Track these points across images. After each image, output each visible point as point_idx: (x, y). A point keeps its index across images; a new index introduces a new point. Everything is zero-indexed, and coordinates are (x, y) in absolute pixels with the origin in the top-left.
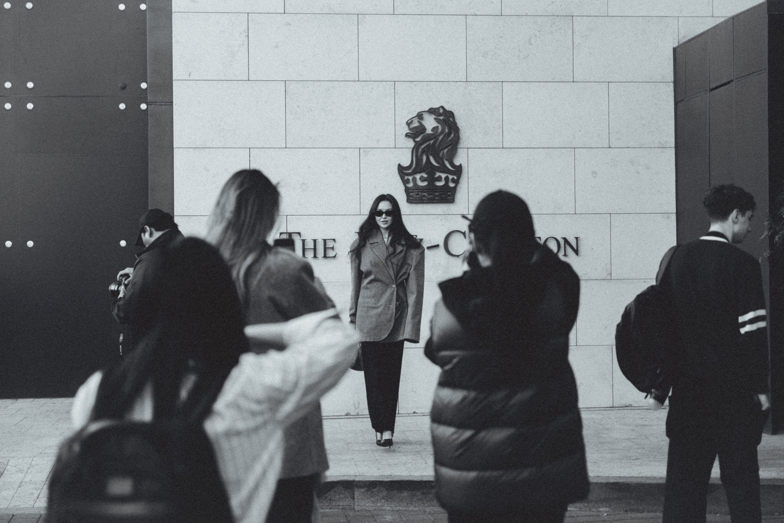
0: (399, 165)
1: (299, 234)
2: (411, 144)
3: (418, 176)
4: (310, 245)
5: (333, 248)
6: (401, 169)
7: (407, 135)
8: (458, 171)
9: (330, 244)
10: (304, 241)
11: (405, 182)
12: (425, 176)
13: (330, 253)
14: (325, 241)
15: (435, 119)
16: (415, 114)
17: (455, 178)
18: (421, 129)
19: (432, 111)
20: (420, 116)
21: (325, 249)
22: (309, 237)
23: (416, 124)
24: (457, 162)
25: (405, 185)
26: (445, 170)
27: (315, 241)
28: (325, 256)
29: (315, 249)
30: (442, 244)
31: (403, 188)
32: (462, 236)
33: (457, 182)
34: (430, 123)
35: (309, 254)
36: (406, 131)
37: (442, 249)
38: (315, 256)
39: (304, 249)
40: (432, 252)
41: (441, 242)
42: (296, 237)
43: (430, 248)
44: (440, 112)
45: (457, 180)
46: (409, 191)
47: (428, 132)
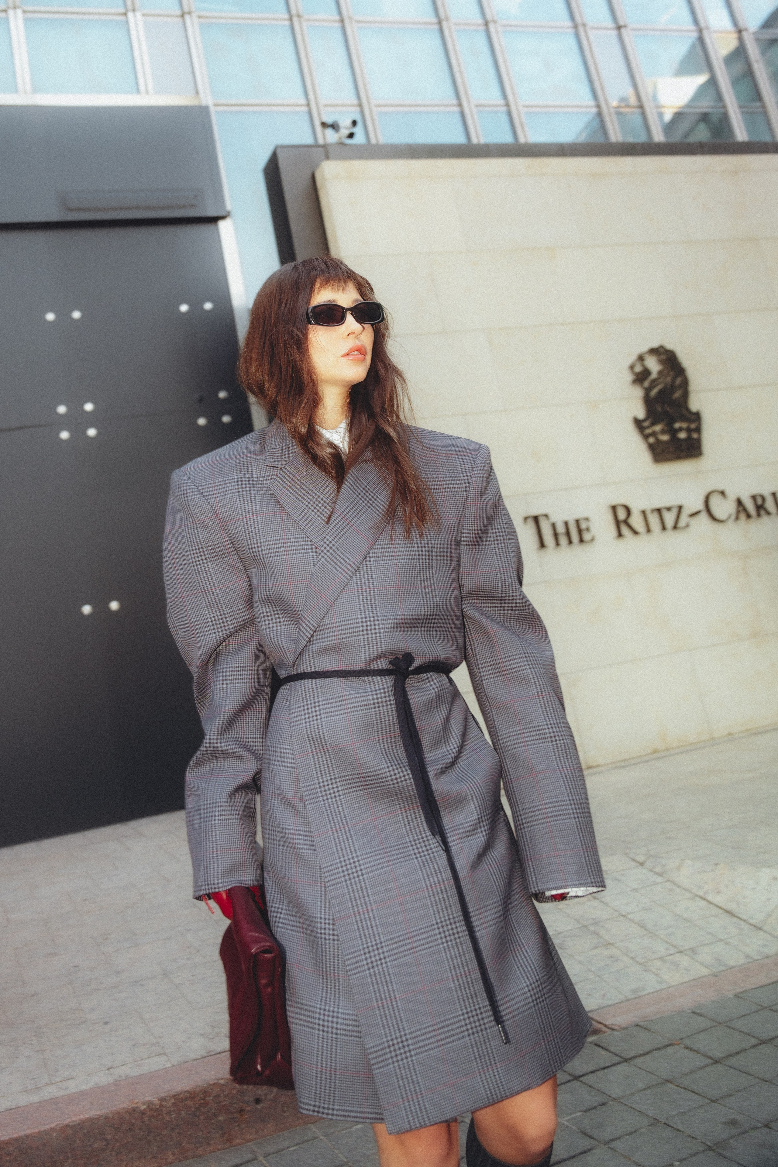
0: (636, 419)
1: (546, 516)
2: (638, 393)
3: (657, 429)
4: (561, 529)
5: (587, 530)
6: (638, 423)
7: (634, 382)
8: (697, 417)
9: (583, 526)
10: (554, 525)
11: (646, 437)
12: (665, 427)
13: (587, 536)
14: (577, 522)
15: (658, 361)
17: (696, 427)
18: (647, 373)
19: (653, 351)
20: (641, 358)
21: (580, 531)
22: (559, 519)
23: (638, 369)
24: (693, 408)
25: (646, 440)
26: (683, 419)
27: (566, 524)
28: (581, 541)
29: (568, 534)
30: (704, 509)
31: (645, 445)
32: (722, 497)
33: (699, 432)
34: (654, 365)
35: (563, 540)
36: (630, 377)
37: (704, 516)
38: (570, 542)
39: (556, 535)
40: (694, 521)
41: (701, 507)
42: (543, 521)
43: (691, 516)
44: (659, 352)
45: (698, 430)
46: (652, 448)
47: (654, 375)
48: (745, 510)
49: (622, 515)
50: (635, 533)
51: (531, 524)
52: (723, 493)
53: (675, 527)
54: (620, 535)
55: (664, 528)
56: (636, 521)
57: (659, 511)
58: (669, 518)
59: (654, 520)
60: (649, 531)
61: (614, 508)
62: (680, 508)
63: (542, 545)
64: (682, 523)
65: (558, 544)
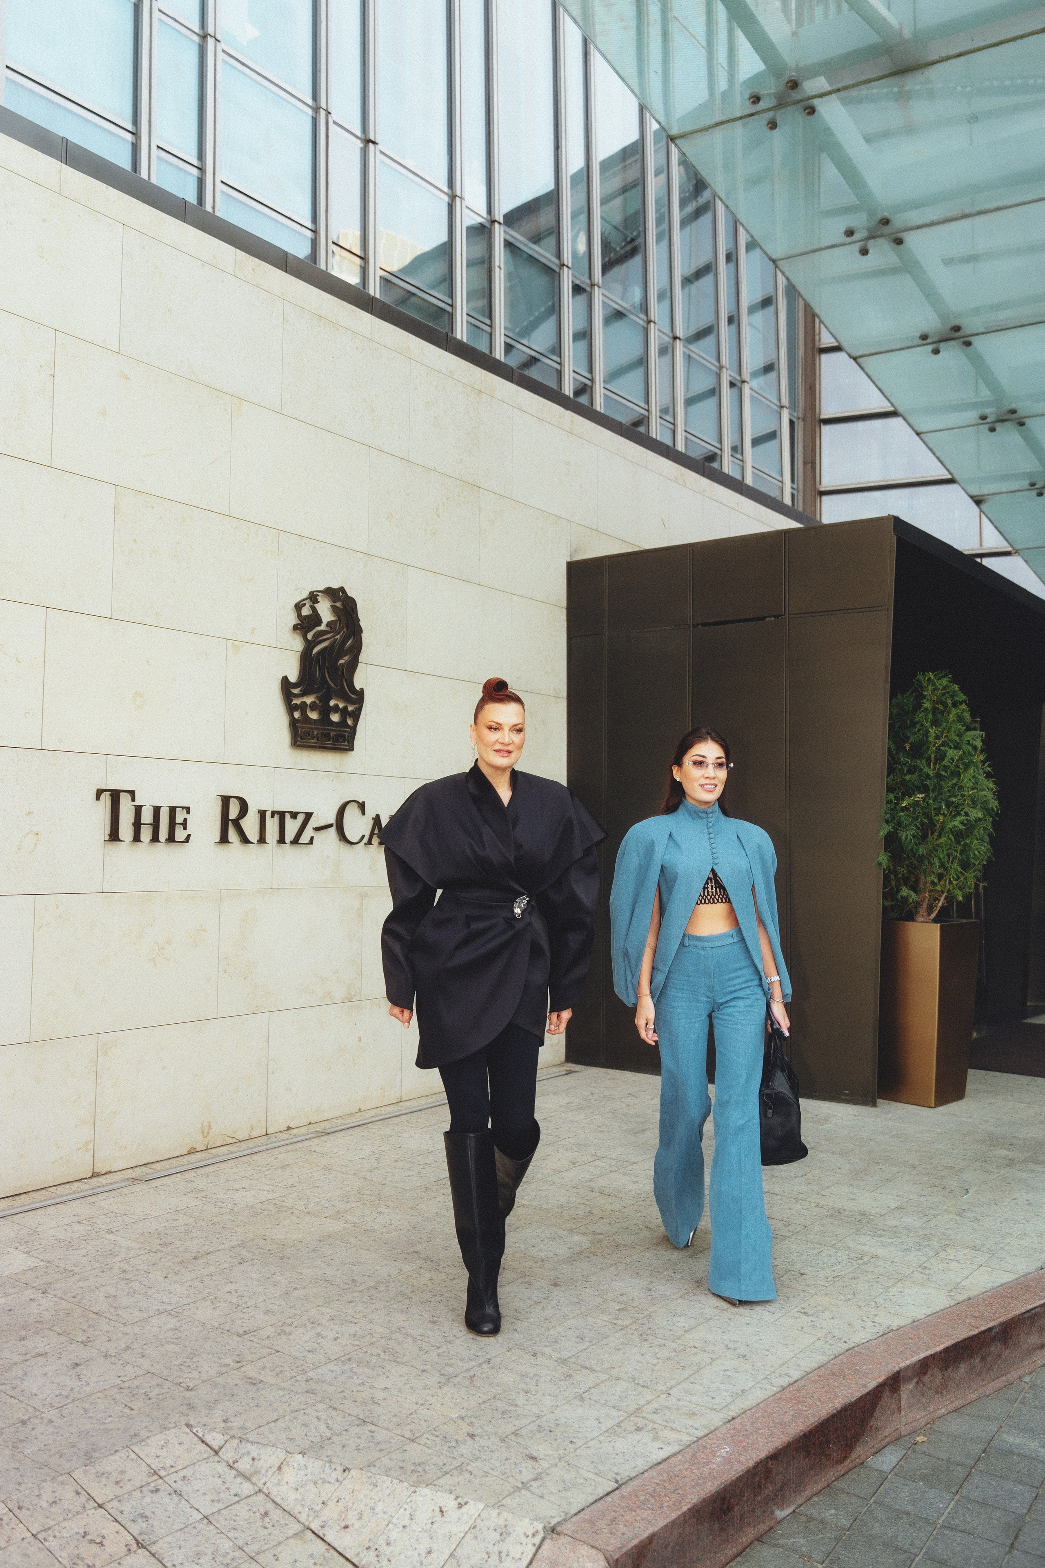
0: (285, 680)
1: (132, 793)
2: (298, 644)
3: (308, 701)
4: (147, 817)
5: (183, 824)
6: (286, 687)
7: (295, 628)
8: (359, 697)
9: (179, 818)
10: (138, 810)
11: (291, 708)
13: (180, 835)
14: (173, 810)
15: (333, 607)
16: (305, 595)
17: (355, 710)
18: (315, 619)
19: (330, 592)
20: (313, 597)
21: (172, 825)
22: (148, 802)
23: (306, 611)
24: (357, 684)
25: (289, 713)
26: (344, 695)
27: (157, 810)
28: (171, 839)
29: (155, 825)
30: (334, 822)
31: (287, 719)
32: (360, 811)
33: (357, 718)
34: (325, 611)
35: (146, 834)
36: (293, 620)
37: (333, 831)
38: (155, 839)
39: (137, 825)
40: (319, 837)
41: (332, 820)
42: (125, 800)
43: (317, 829)
44: (337, 595)
45: (356, 715)
46: (294, 726)
47: (323, 627)
49: (233, 813)
50: (245, 840)
51: (106, 801)
52: (362, 806)
53: (296, 841)
54: (224, 839)
55: (282, 840)
56: (250, 824)
57: (282, 815)
58: (292, 827)
59: (272, 826)
60: (262, 840)
61: (226, 801)
62: (309, 816)
63: (114, 836)
64: (304, 838)
65: (137, 838)
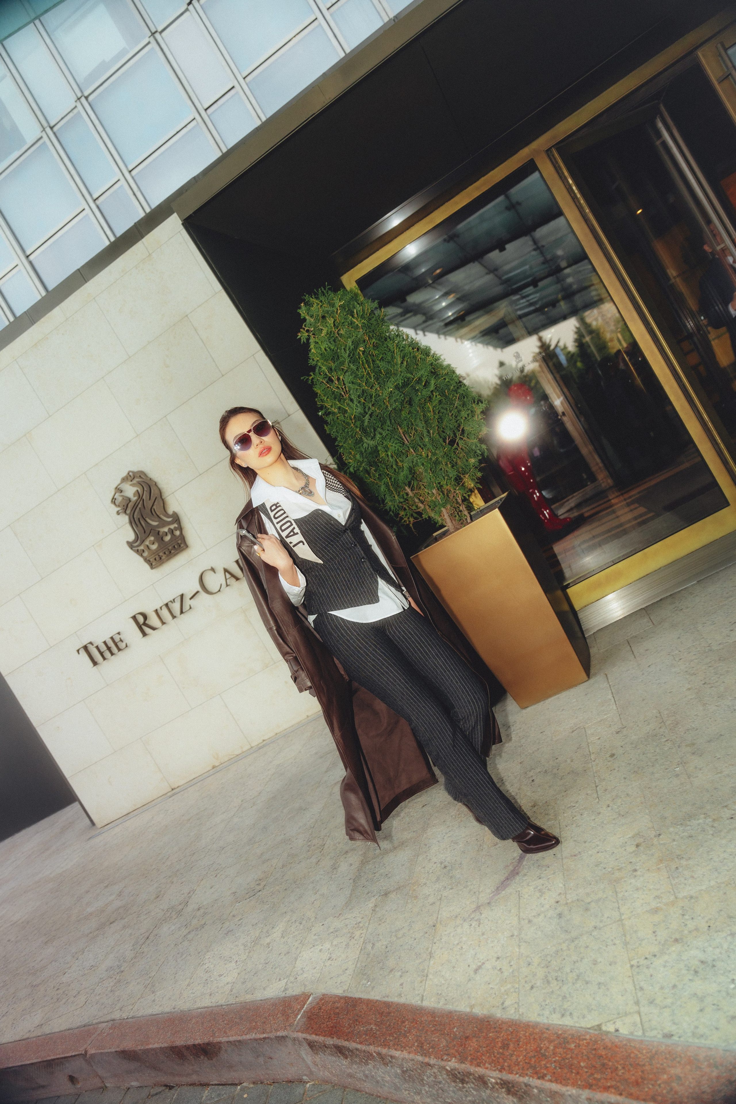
0: (128, 543)
1: (91, 643)
3: (147, 542)
4: (103, 648)
5: (121, 641)
6: (131, 545)
7: (119, 513)
8: (176, 518)
9: (117, 638)
10: (97, 647)
11: (140, 553)
12: (152, 538)
13: (122, 645)
14: (112, 638)
15: (131, 485)
16: (114, 491)
17: (176, 526)
18: (126, 500)
19: (124, 480)
20: (119, 490)
21: (115, 644)
22: (99, 642)
23: (119, 499)
24: (170, 512)
25: (141, 555)
26: (165, 524)
27: (105, 643)
28: (119, 650)
29: (109, 649)
30: (199, 588)
31: (141, 560)
32: (212, 573)
33: (180, 528)
35: (107, 654)
37: (202, 594)
38: (112, 654)
39: (102, 654)
40: (192, 602)
41: (198, 588)
42: (90, 646)
43: (191, 599)
44: (131, 477)
45: (178, 527)
46: (147, 560)
47: (132, 500)
48: (233, 576)
49: (141, 620)
50: (154, 629)
51: (83, 653)
52: (213, 570)
53: (182, 612)
54: (144, 634)
55: (174, 617)
56: (154, 620)
57: (167, 605)
58: (176, 607)
59: (165, 613)
60: (163, 623)
61: (134, 618)
62: (182, 596)
63: (95, 663)
64: (186, 607)
65: (104, 659)
